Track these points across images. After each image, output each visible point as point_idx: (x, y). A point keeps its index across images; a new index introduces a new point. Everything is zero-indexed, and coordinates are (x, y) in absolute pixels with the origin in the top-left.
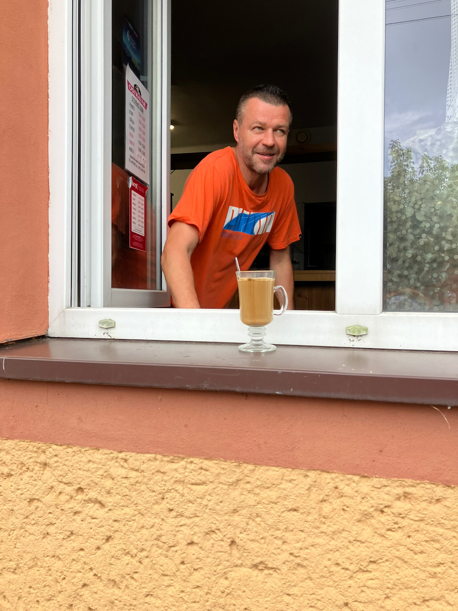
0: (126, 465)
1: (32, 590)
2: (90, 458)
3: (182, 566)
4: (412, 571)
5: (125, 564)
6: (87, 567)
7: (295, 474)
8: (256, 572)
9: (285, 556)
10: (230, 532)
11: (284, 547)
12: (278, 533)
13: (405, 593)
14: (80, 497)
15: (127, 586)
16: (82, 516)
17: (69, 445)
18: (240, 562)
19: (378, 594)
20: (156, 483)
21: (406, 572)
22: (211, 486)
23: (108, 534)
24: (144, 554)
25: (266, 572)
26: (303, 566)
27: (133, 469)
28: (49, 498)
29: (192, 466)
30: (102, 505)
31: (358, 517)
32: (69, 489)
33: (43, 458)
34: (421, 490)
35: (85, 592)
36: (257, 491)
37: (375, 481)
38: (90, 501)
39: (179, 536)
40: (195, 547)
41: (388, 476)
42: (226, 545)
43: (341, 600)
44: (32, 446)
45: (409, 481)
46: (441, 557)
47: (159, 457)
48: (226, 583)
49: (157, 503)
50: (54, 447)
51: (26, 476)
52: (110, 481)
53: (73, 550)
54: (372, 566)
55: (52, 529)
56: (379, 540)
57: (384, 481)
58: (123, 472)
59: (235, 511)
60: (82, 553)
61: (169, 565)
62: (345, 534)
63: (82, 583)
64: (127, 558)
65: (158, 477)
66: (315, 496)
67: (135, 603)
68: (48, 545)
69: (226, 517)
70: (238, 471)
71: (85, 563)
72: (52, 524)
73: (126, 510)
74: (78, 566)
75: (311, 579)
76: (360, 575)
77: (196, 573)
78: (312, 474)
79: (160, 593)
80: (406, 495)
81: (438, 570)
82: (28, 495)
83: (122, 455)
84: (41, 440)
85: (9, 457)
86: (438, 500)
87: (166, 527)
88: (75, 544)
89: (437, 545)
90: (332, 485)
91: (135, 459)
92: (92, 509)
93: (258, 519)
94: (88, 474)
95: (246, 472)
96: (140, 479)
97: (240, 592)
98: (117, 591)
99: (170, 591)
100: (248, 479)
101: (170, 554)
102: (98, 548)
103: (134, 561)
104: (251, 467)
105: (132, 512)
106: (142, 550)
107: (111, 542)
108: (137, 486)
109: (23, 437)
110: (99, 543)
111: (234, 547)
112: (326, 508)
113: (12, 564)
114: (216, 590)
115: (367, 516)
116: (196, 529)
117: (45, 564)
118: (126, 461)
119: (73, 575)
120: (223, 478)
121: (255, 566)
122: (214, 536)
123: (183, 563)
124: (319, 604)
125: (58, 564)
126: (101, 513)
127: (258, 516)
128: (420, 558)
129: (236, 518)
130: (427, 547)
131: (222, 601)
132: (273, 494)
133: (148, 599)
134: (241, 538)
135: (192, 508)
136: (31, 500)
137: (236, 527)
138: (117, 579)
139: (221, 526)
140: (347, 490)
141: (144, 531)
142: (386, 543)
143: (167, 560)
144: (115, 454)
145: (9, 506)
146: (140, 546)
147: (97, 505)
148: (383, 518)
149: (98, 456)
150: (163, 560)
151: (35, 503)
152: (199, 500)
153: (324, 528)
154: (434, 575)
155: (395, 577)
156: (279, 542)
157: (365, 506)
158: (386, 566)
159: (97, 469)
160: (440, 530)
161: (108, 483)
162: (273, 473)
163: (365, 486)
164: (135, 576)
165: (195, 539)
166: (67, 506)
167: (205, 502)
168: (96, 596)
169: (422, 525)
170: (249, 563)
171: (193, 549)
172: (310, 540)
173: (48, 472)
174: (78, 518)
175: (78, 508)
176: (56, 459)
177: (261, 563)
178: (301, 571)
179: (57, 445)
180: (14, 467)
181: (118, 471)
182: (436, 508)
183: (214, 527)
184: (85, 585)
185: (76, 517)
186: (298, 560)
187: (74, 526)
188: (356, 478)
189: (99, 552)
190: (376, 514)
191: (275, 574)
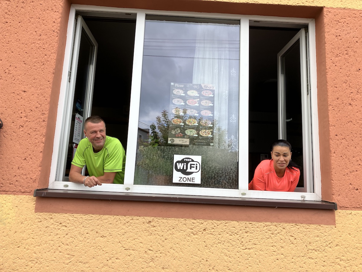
0: (73, 217)
1: (44, 250)
2: (64, 216)
3: (85, 239)
4: (132, 234)
5: (71, 240)
6: (60, 242)
7: (111, 217)
8: (101, 238)
9: (108, 234)
10: (97, 230)
11: (108, 232)
12: (107, 229)
13: (131, 238)
14: (60, 225)
15: (71, 245)
16: (60, 230)
17: (59, 213)
18: (98, 236)
19: (126, 239)
20: (80, 220)
21: (131, 234)
22: (93, 220)
23: (67, 233)
24: (76, 237)
25: (104, 238)
26: (111, 235)
27: (75, 218)
28: (52, 226)
29: (89, 216)
30: (66, 227)
31: (123, 224)
32: (58, 224)
33: (51, 217)
34: (135, 218)
35: (59, 248)
36: (103, 220)
37: (127, 217)
38: (63, 226)
39: (85, 232)
40: (88, 234)
41: (129, 216)
42: (95, 233)
43: (119, 241)
44: (48, 214)
45: (133, 216)
46: (138, 230)
47: (82, 214)
48: (95, 241)
49: (80, 225)
50: (54, 214)
51: (45, 222)
52: (69, 221)
53: (57, 238)
54: (125, 234)
55: (51, 234)
56: (127, 228)
57: (128, 217)
58: (72, 218)
59: (98, 225)
60: (59, 239)
61: (81, 239)
62: (120, 228)
63: (58, 246)
64: (72, 238)
65: (81, 219)
66: (115, 221)
67: (72, 248)
68: (50, 238)
69: (96, 227)
70: (99, 216)
71: (60, 241)
72: (52, 232)
73: (72, 227)
74: (58, 242)
75: (113, 238)
76: (123, 236)
77: (88, 240)
78: (115, 216)
79: (79, 245)
80: (132, 219)
81: (137, 233)
82: (46, 226)
83: (73, 215)
84: (51, 212)
85: (41, 217)
86: (138, 219)
87: (81, 230)
88: (57, 237)
89: (137, 228)
90: (119, 218)
91: (76, 215)
92: (64, 228)
93: (103, 227)
94: (63, 219)
95: (101, 217)
96: (76, 220)
97: (97, 243)
98: (68, 247)
99: (81, 244)
100: (101, 218)
101: (82, 236)
102: (64, 237)
103: (73, 239)
104: (102, 215)
105: (74, 228)
106: (76, 236)
107: (67, 235)
108: (76, 221)
109: (46, 212)
110: (64, 236)
111: (97, 233)
112: (117, 223)
113: (39, 244)
114: (92, 243)
115: (125, 224)
116: (89, 230)
117: (49, 243)
118: (73, 216)
119: (56, 244)
120: (96, 218)
121: (101, 237)
122: (93, 231)
123: (85, 238)
124: (114, 243)
125: (53, 242)
126: (65, 228)
127: (103, 226)
128: (134, 231)
129: (98, 227)
130: (135, 229)
131: (93, 245)
132: (106, 221)
133: (76, 247)
134: (99, 231)
135: (88, 225)
136: (47, 227)
137: (98, 229)
138: (68, 244)
139: (94, 229)
140: (121, 219)
141: (76, 232)
142: (128, 229)
143: (81, 238)
144: (71, 214)
145: (40, 229)
146: (75, 235)
147: (65, 227)
148: (128, 224)
149: (66, 215)
150: (80, 238)
151: (48, 228)
152: (90, 223)
153: (116, 227)
154: (136, 234)
155: (129, 235)
156: (107, 231)
157: (125, 222)
158: (128, 233)
159: (66, 218)
160: (138, 225)
161: (68, 221)
162: (107, 216)
163: (125, 218)
164: (73, 242)
165: (88, 232)
166: (56, 228)
167: (91, 224)
168: (62, 248)
169: (135, 224)
170: (100, 236)
171: (87, 235)
172: (113, 230)
173: (52, 220)
174: (59, 230)
175: (59, 228)
176: (55, 217)
177: (103, 236)
178: (111, 236)
179: (55, 213)
180: (42, 219)
181: (71, 218)
182: (137, 221)
183: (93, 229)
184: (59, 246)
185: (58, 230)
186: (111, 234)
187: (57, 233)
188: (123, 216)
189: (64, 238)
190: (126, 223)
191: (105, 238)
